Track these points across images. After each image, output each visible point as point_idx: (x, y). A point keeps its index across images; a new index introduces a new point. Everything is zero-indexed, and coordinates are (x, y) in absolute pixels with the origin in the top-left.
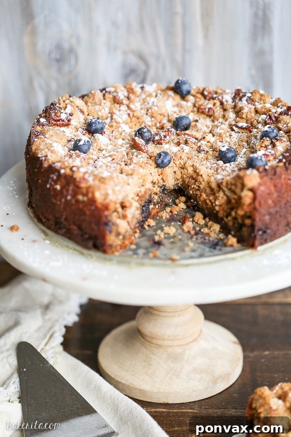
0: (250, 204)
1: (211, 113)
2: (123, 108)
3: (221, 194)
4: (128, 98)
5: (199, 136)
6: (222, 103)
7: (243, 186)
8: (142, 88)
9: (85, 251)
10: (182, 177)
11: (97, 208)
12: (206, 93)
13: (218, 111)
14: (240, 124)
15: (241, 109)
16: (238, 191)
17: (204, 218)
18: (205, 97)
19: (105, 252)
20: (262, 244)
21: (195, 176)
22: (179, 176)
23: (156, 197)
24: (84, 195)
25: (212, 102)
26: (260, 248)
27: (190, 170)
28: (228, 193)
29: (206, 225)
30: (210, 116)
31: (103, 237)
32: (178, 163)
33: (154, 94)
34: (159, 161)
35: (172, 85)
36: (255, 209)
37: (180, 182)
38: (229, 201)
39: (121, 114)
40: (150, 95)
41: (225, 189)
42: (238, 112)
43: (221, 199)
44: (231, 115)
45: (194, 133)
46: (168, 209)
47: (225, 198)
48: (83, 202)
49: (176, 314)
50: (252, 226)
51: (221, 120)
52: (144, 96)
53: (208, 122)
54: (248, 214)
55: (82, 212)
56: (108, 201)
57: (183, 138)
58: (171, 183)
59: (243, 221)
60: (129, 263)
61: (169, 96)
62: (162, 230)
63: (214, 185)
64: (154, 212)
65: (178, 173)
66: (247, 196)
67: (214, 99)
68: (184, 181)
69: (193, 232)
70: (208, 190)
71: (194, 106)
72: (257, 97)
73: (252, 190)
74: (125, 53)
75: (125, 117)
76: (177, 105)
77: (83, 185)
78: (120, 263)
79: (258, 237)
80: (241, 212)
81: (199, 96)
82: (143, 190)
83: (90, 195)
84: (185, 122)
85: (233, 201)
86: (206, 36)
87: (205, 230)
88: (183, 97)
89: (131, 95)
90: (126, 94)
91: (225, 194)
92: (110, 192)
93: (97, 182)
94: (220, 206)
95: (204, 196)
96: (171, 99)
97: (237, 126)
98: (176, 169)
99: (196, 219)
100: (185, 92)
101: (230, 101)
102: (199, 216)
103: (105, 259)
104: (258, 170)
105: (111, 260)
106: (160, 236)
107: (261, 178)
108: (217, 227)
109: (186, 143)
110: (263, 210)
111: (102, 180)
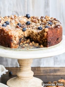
0: (46, 36)
1: (35, 21)
2: (14, 20)
3: (39, 35)
4: (15, 18)
5: (33, 26)
6: (38, 20)
7: (45, 32)
8: (18, 16)
9: (6, 48)
10: (29, 34)
11: (9, 36)
12: (34, 17)
13: (37, 21)
14: (43, 23)
15: (43, 20)
16: (43, 33)
17: (35, 43)
18: (34, 18)
19: (11, 47)
20: (49, 46)
21: (32, 33)
22: (28, 34)
23: (23, 38)
24: (6, 33)
25: (35, 19)
26: (49, 47)
27: (31, 32)
28: (41, 35)
29: (35, 44)
30: (35, 22)
31: (11, 44)
32: (28, 31)
33: (21, 17)
34: (23, 30)
35: (26, 16)
36: (48, 37)
37: (28, 35)
38: (41, 37)
39: (13, 21)
40: (20, 18)
41: (40, 34)
42: (42, 21)
43: (39, 36)
44: (40, 22)
45: (31, 25)
46: (26, 41)
47: (40, 36)
48: (6, 35)
49: (27, 71)
50: (47, 42)
51: (38, 23)
52: (18, 18)
53: (35, 23)
54: (46, 39)
55: (5, 38)
56: (12, 35)
57: (28, 26)
58: (26, 35)
59: (44, 41)
60: (17, 50)
61: (25, 18)
62: (24, 45)
63: (37, 34)
64: (22, 42)
65: (28, 33)
66: (45, 34)
67: (36, 18)
68: (29, 35)
69: (32, 45)
70: (35, 36)
71: (31, 20)
72: (47, 17)
73: (47, 32)
74: (13, 12)
75: (14, 22)
76: (27, 20)
77: (6, 31)
78: (14, 50)
79: (48, 44)
80: (44, 38)
81: (32, 18)
82: (20, 35)
83: (7, 33)
84: (29, 23)
85: (42, 36)
86: (33, 8)
87: (35, 45)
88: (28, 18)
89: (15, 17)
90: (14, 17)
91: (40, 35)
92: (12, 33)
93: (9, 30)
94: (39, 38)
95: (34, 37)
96: (25, 19)
97: (42, 24)
98: (27, 32)
99: (32, 43)
100: (29, 17)
101: (40, 19)
102: (33, 42)
103: (11, 49)
104: (48, 28)
105: (12, 50)
106: (24, 46)
107: (49, 30)
108: (38, 44)
109: (29, 27)
110: (49, 37)
111: (10, 30)
